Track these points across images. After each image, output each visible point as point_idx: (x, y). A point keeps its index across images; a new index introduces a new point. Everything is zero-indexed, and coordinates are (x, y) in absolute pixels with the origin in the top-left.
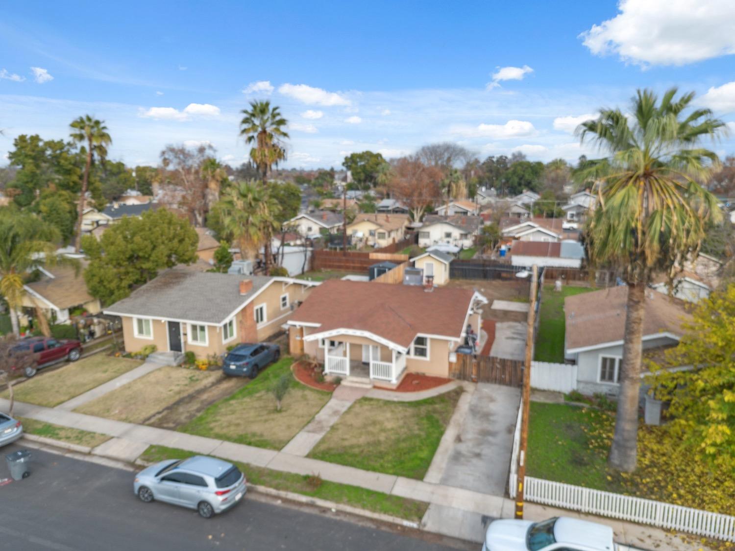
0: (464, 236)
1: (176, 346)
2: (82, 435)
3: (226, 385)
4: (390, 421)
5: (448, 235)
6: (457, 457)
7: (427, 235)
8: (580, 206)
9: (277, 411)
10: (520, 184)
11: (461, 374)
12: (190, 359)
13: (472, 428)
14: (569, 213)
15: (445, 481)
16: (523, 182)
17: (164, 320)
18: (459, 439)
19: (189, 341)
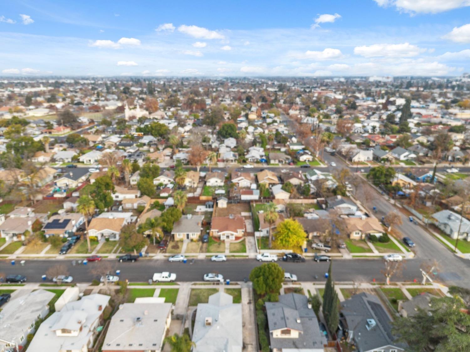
0: (222, 182)
1: (188, 238)
2: (193, 256)
3: (205, 244)
4: (238, 246)
5: (217, 182)
6: (249, 249)
7: (209, 182)
8: (253, 157)
9: (218, 247)
10: (226, 134)
11: (244, 235)
12: (192, 240)
13: (250, 245)
14: (249, 159)
15: (250, 252)
16: (227, 133)
17: (186, 233)
18: (248, 247)
19: (191, 236)
